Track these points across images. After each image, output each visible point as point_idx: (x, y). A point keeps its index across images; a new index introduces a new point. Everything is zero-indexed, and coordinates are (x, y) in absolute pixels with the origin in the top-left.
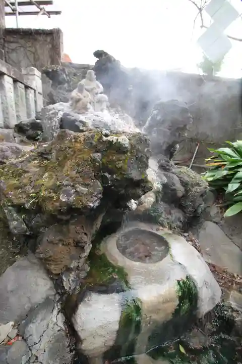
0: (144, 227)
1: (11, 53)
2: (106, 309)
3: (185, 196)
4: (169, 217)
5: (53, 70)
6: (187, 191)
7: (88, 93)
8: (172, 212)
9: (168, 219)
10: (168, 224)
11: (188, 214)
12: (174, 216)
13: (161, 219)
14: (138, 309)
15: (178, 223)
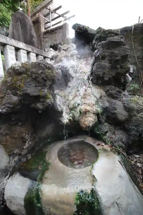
0: (89, 140)
1: (46, 43)
2: (18, 187)
3: (128, 120)
4: (114, 136)
5: (54, 45)
6: (130, 116)
7: (64, 51)
8: (116, 132)
9: (112, 138)
10: (111, 142)
11: (133, 136)
12: (117, 136)
13: (105, 137)
14: (38, 198)
15: (120, 142)
